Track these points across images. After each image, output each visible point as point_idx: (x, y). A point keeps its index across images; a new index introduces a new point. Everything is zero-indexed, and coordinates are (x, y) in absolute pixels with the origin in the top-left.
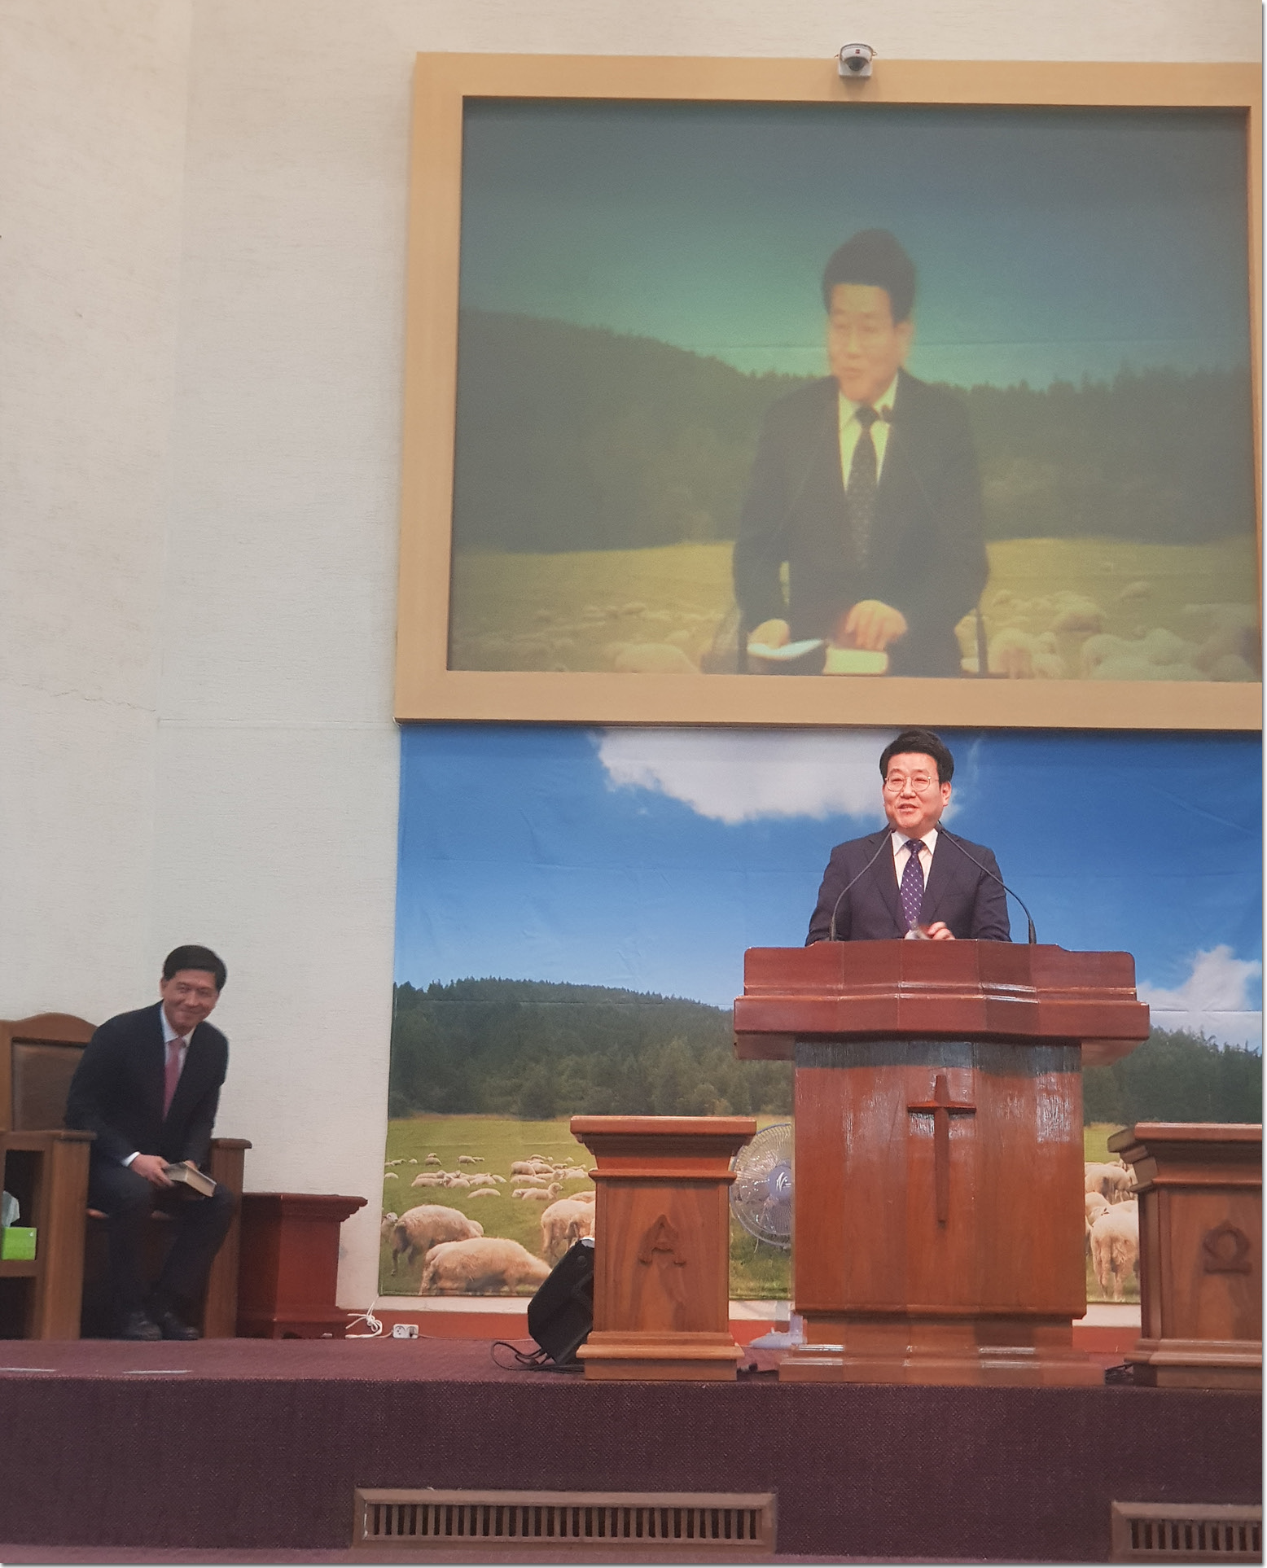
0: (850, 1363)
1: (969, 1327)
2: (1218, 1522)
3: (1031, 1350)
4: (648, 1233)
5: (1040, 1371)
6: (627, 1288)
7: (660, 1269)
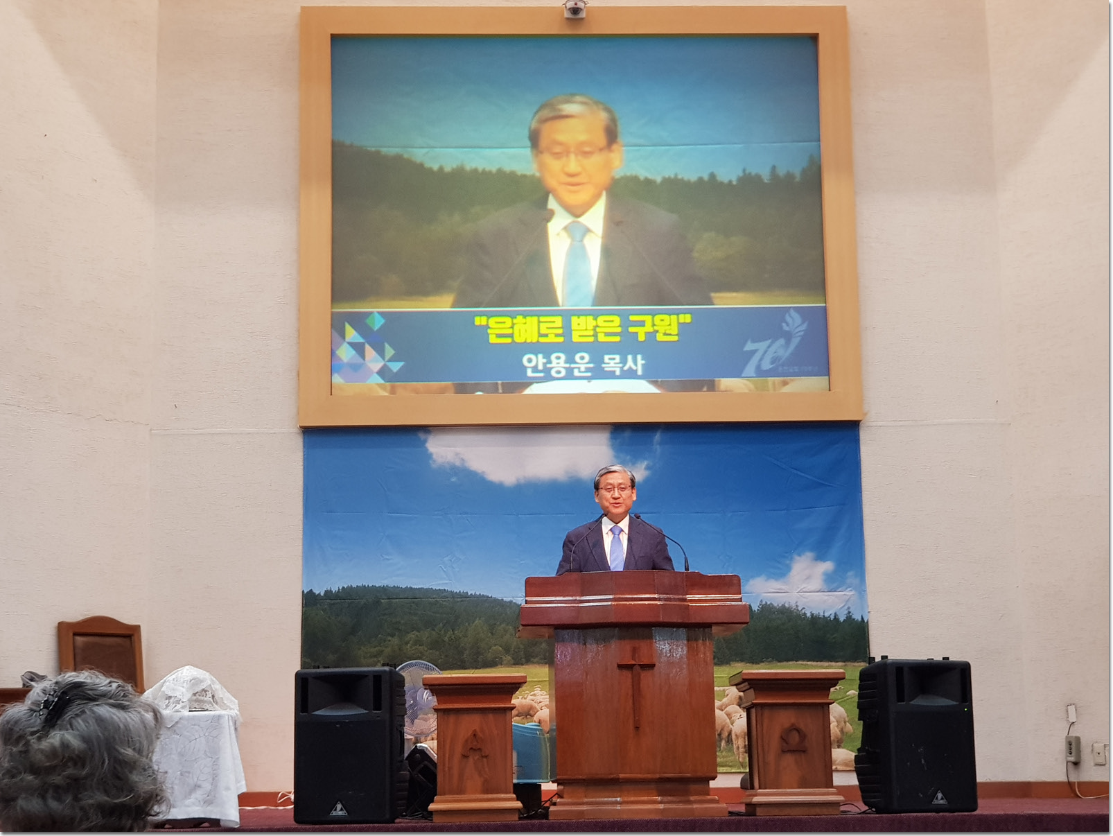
0: (587, 808)
1: (653, 786)
4: (466, 741)
5: (692, 810)
6: (455, 772)
7: (474, 759)
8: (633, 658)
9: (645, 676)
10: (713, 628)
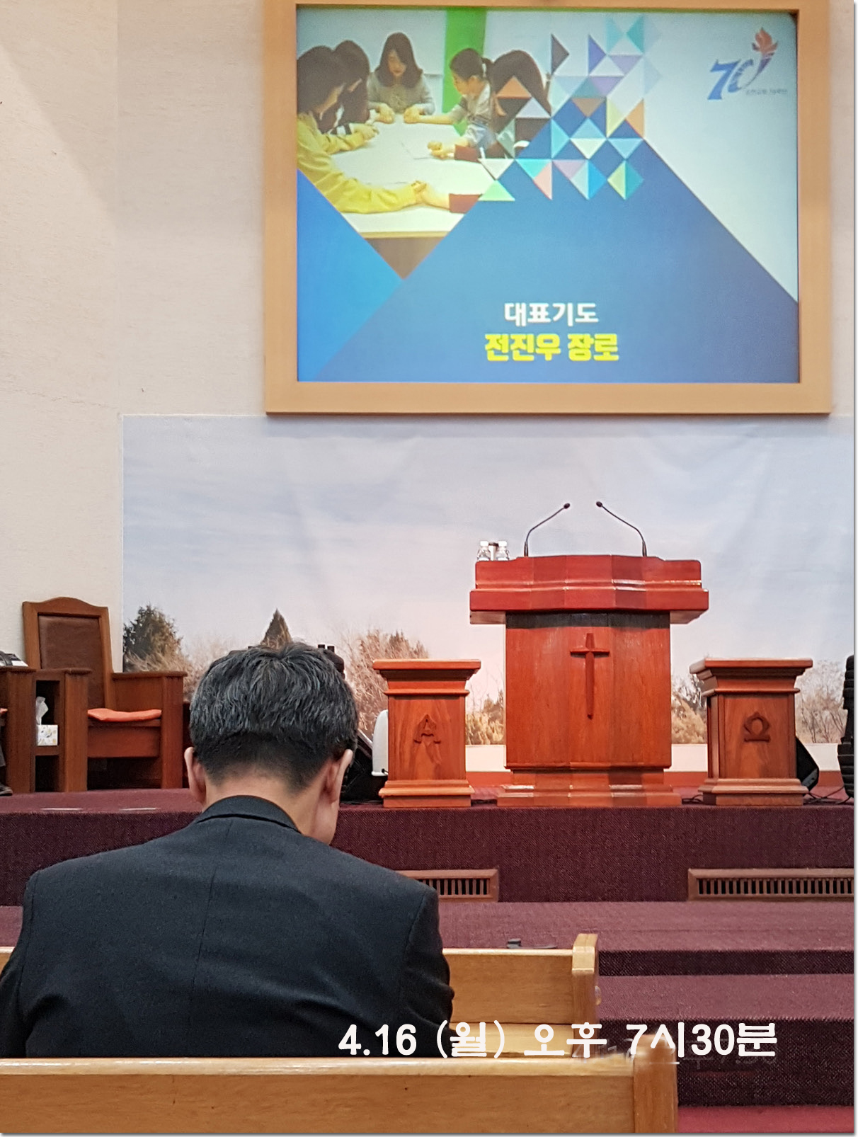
0: (537, 795)
1: (606, 775)
2: (748, 879)
3: (640, 786)
4: (419, 725)
5: (645, 798)
6: (407, 756)
7: (426, 746)
8: (587, 646)
9: (600, 663)
10: (671, 614)
